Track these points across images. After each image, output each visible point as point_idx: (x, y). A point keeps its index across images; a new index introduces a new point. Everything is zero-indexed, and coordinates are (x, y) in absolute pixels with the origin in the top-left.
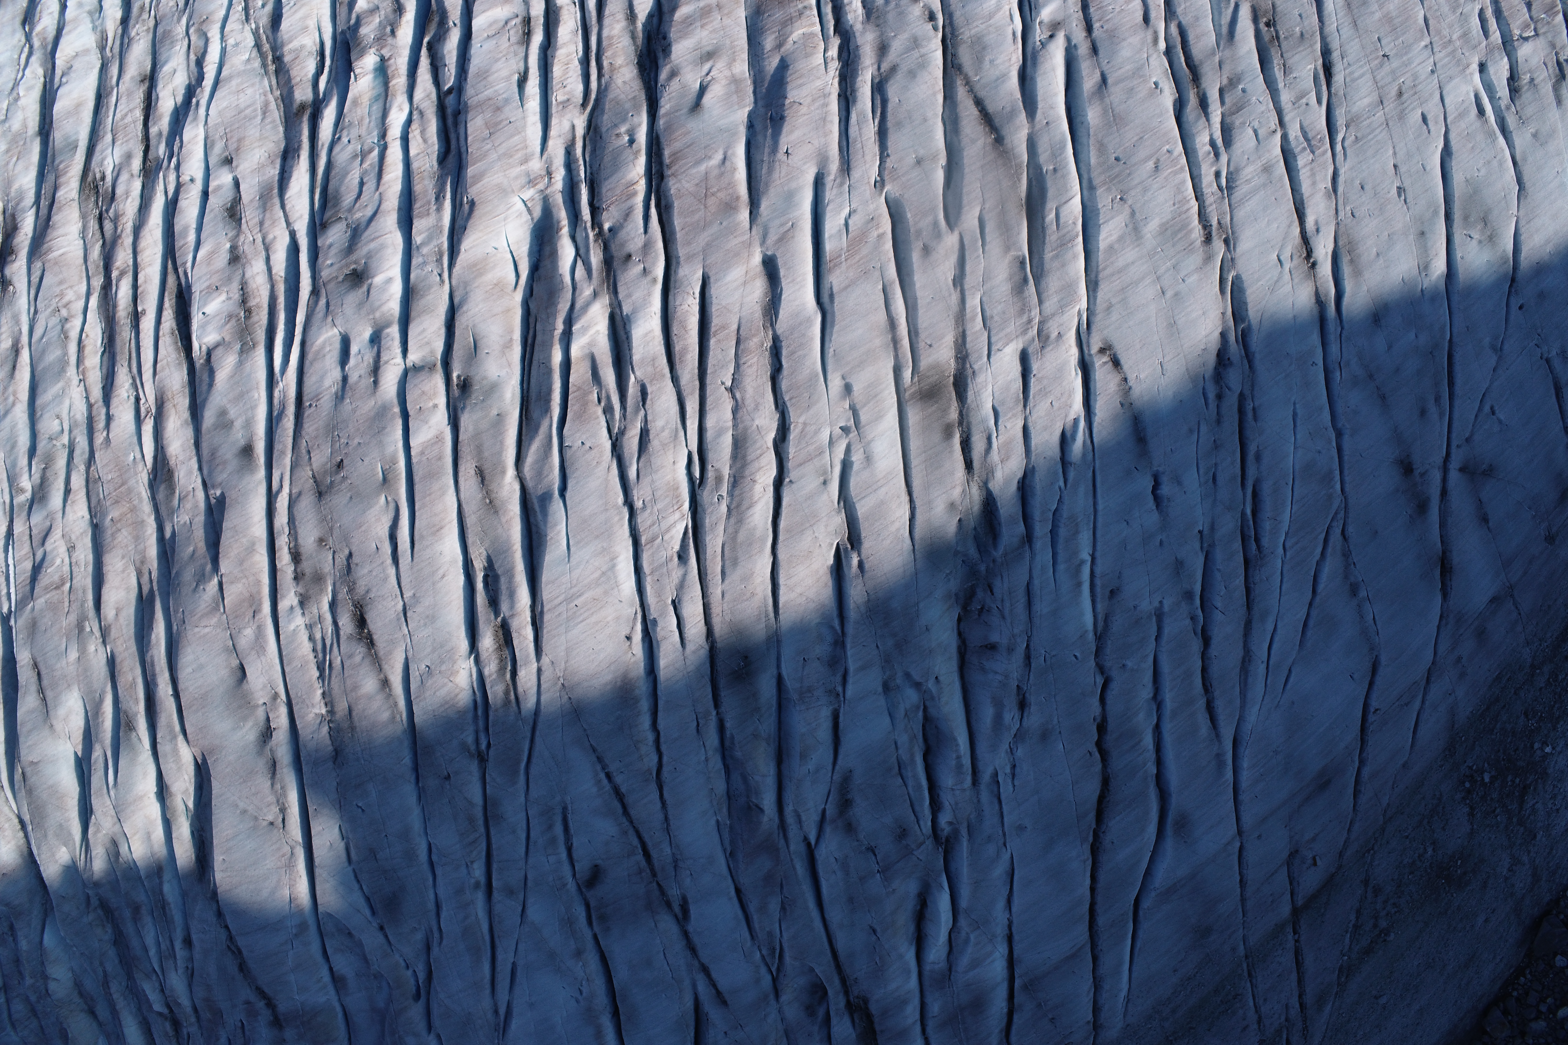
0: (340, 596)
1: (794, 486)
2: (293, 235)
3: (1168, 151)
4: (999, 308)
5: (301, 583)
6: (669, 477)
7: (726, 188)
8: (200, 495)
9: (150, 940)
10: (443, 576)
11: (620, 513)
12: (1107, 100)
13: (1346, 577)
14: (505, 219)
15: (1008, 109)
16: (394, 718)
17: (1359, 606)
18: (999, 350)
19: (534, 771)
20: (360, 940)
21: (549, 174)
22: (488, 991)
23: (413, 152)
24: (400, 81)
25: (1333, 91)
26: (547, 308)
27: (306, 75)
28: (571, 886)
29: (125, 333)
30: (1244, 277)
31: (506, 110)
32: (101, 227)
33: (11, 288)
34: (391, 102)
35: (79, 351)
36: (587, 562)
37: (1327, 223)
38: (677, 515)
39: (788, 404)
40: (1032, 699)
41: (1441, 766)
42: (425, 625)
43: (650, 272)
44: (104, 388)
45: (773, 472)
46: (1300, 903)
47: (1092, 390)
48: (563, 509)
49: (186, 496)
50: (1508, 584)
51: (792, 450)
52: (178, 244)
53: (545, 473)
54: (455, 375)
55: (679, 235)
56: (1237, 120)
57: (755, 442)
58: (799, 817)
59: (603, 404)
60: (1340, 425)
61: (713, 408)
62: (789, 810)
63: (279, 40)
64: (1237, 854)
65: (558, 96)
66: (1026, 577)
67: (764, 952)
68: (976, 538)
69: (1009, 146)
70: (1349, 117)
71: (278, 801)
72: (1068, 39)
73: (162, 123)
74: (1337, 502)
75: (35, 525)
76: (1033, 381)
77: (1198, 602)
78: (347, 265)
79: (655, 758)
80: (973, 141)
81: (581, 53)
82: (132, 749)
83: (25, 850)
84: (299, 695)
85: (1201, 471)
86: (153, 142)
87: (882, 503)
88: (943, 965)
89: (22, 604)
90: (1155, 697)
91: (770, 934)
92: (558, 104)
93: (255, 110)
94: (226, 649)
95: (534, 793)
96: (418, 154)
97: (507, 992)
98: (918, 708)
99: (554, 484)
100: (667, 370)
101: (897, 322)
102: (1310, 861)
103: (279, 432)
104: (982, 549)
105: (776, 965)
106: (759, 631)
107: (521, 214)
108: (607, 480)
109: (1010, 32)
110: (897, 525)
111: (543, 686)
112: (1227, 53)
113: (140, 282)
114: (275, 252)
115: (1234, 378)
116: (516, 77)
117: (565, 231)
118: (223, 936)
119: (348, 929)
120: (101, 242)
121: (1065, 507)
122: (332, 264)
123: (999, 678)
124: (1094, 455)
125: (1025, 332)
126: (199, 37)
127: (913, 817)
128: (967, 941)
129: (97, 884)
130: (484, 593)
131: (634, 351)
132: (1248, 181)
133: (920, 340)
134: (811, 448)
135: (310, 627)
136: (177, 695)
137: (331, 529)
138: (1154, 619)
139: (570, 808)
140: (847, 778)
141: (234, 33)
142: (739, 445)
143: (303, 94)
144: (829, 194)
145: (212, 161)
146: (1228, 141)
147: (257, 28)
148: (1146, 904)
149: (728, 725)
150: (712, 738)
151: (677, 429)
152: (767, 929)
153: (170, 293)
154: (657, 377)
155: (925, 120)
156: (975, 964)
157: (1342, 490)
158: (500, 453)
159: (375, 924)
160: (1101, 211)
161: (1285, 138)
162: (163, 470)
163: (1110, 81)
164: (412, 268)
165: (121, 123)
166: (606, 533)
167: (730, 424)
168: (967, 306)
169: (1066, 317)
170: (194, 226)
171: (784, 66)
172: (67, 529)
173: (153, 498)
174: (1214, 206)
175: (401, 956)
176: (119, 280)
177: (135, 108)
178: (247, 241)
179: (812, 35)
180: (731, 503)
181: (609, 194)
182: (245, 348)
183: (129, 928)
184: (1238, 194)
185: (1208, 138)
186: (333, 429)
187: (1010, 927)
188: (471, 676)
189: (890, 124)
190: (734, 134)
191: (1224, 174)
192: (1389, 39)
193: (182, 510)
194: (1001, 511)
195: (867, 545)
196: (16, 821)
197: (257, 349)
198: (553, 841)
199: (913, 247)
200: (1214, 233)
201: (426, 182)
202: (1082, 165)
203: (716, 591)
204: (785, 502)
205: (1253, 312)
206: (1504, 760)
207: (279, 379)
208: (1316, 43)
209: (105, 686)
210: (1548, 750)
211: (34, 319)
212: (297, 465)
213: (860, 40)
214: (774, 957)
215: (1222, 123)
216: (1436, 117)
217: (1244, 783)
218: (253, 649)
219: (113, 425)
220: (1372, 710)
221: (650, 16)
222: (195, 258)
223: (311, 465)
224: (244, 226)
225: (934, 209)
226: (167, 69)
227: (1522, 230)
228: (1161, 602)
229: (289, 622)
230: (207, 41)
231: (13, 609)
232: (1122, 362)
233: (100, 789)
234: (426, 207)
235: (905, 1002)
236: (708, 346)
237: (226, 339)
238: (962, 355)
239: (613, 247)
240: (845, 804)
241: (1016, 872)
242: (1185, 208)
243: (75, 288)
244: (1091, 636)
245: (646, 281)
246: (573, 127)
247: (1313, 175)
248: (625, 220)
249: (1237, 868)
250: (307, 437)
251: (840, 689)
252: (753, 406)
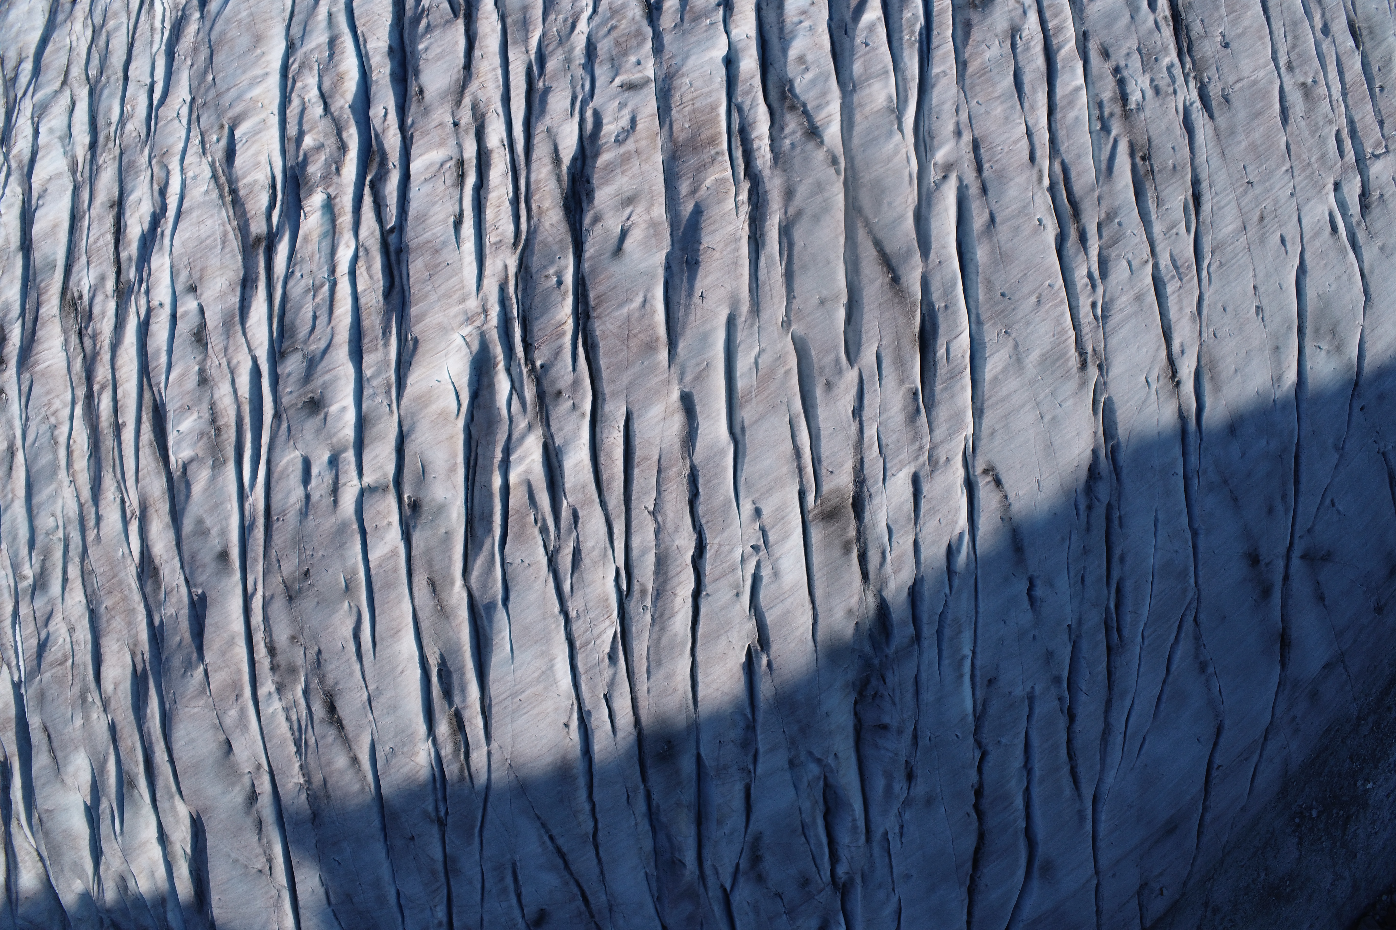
0: (312, 686)
1: (710, 598)
2: (255, 360)
3: (1049, 285)
4: (894, 436)
5: (277, 673)
6: (599, 590)
7: (646, 330)
8: (184, 590)
10: (402, 672)
12: (995, 239)
13: (1197, 657)
14: (446, 355)
15: (904, 250)
17: (1207, 681)
18: (893, 475)
19: (486, 835)
21: (485, 311)
23: (360, 288)
24: (346, 219)
25: (1201, 219)
26: (486, 435)
27: (260, 208)
28: (521, 925)
29: (108, 442)
30: (1115, 399)
31: (444, 252)
32: (82, 343)
34: (338, 239)
35: (68, 454)
36: (529, 663)
37: (1191, 345)
38: (607, 623)
39: (705, 526)
40: (918, 772)
41: (1275, 807)
42: (388, 713)
43: (579, 408)
44: (92, 488)
45: (692, 585)
46: (1148, 925)
47: (976, 506)
48: (506, 617)
49: (171, 591)
50: (1339, 652)
51: (709, 567)
52: (151, 365)
53: (490, 585)
54: (406, 496)
55: (605, 374)
56: (1113, 253)
57: (675, 560)
58: (716, 870)
59: (539, 525)
60: (1196, 526)
61: (638, 530)
62: (707, 865)
63: (234, 176)
64: (1094, 890)
65: (491, 238)
66: (915, 671)
68: (871, 636)
69: (905, 285)
70: (1215, 244)
71: (265, 853)
72: (960, 179)
73: (131, 249)
74: (1191, 594)
75: (39, 609)
76: (923, 501)
77: (1065, 685)
78: (305, 394)
79: (591, 824)
80: (872, 281)
81: (511, 194)
82: (135, 804)
83: (45, 879)
84: (280, 765)
85: (1071, 575)
86: (124, 266)
87: (789, 611)
89: (31, 676)
90: (1026, 765)
92: (491, 245)
93: (215, 240)
94: (214, 726)
95: (487, 853)
96: (365, 290)
98: (819, 779)
99: (497, 595)
100: (596, 496)
101: (802, 452)
102: (1157, 892)
103: (250, 542)
104: (876, 645)
106: (681, 720)
107: (461, 349)
108: (544, 593)
109: (907, 174)
110: (801, 630)
111: (493, 767)
112: (1106, 188)
113: (119, 397)
114: (239, 376)
115: (1103, 491)
116: (452, 219)
117: (501, 366)
120: (82, 355)
121: (950, 611)
122: (291, 392)
123: (890, 754)
124: (976, 565)
125: (916, 458)
126: (161, 168)
127: (814, 869)
129: (109, 911)
130: (438, 686)
131: (566, 479)
132: (1121, 310)
133: (822, 467)
134: (725, 565)
135: (286, 710)
136: (172, 761)
137: (302, 628)
138: (1026, 701)
139: (518, 864)
140: (758, 839)
141: (193, 166)
142: (662, 562)
143: (258, 227)
144: (740, 335)
145: (179, 288)
146: (1104, 274)
147: (214, 161)
149: (655, 796)
150: (641, 806)
151: (605, 548)
153: (147, 408)
154: (587, 502)
155: (828, 262)
157: (1196, 583)
158: (449, 566)
160: (988, 345)
161: (1156, 266)
162: (149, 566)
163: (998, 220)
164: (364, 399)
165: (94, 247)
166: (545, 638)
167: (653, 544)
168: (865, 436)
169: (953, 443)
170: (165, 348)
171: (698, 211)
172: (67, 613)
173: (142, 588)
174: (1090, 334)
176: (100, 394)
177: (105, 233)
178: (214, 365)
179: (724, 180)
180: (655, 612)
181: (540, 333)
182: (217, 463)
184: (1112, 323)
185: (1086, 271)
186: (299, 541)
188: (429, 755)
189: (796, 267)
190: (653, 277)
191: (1099, 304)
192: (1253, 167)
193: (168, 604)
194: (894, 616)
195: (775, 647)
196: (35, 854)
197: (227, 465)
199: (817, 382)
200: (1089, 360)
201: (374, 318)
202: (970, 300)
203: (642, 688)
204: (703, 611)
205: (1122, 432)
206: (1330, 797)
207: (249, 493)
208: (1187, 174)
209: (108, 749)
210: (1369, 786)
211: (26, 425)
212: (268, 572)
213: (768, 186)
215: (1099, 255)
216: (1294, 238)
217: (1102, 833)
218: (237, 727)
219: (102, 524)
220: (1216, 766)
221: (574, 159)
222: (167, 378)
223: (281, 572)
224: (210, 351)
225: (836, 347)
226: (133, 198)
227: (1367, 338)
228: (1033, 687)
229: (269, 706)
230: (168, 173)
231: (24, 679)
232: (1004, 481)
233: (109, 835)
234: (374, 343)
236: (632, 474)
237: (200, 455)
238: (860, 479)
239: (545, 383)
240: (756, 859)
241: (903, 911)
242: (1064, 338)
243: (61, 397)
244: (970, 718)
245: (575, 416)
246: (506, 267)
247: (1180, 300)
248: (556, 358)
249: (1094, 900)
250: (276, 548)
251: (751, 767)
252: (673, 528)
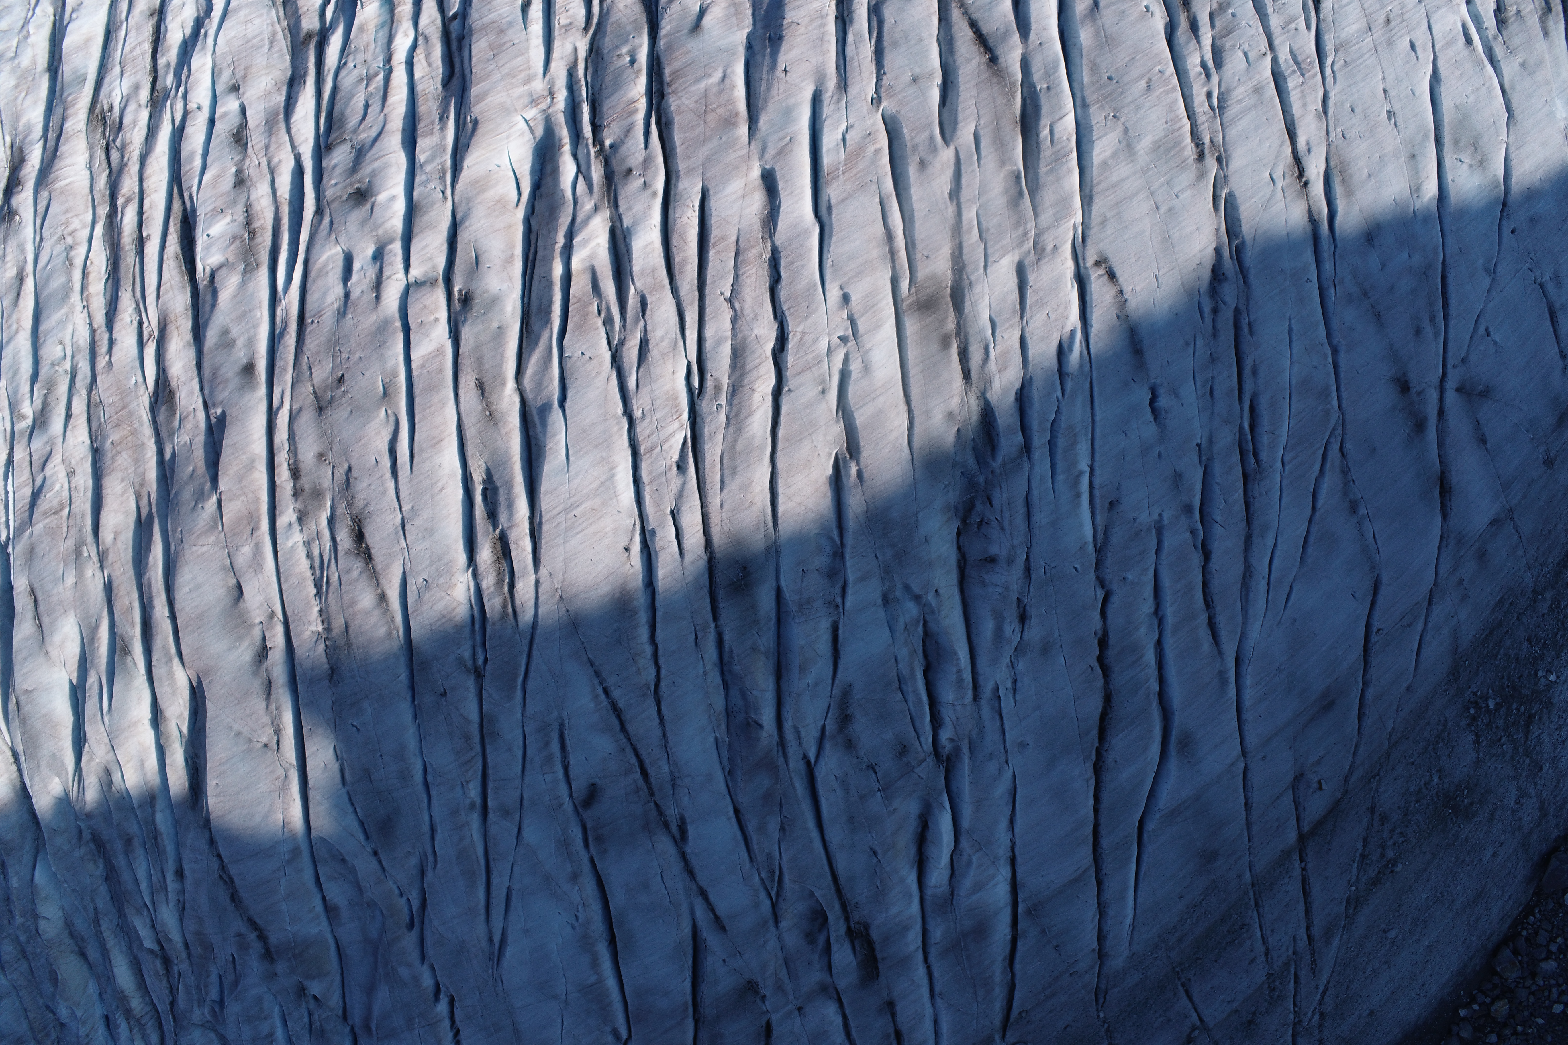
0: (339, 511)
1: (792, 394)
2: (298, 158)
3: (1160, 72)
4: (995, 220)
5: (300, 499)
6: (668, 387)
7: (725, 105)
8: (201, 415)
9: (141, 873)
10: (442, 489)
11: (619, 423)
12: (1099, 23)
13: (1345, 494)
14: (507, 138)
15: (1002, 30)
16: (390, 633)
17: (1359, 524)
18: (995, 262)
19: (530, 686)
20: (354, 866)
21: (552, 94)
22: (482, 917)
23: (417, 75)
24: (405, 9)
25: (1321, 16)
26: (548, 224)
27: (313, 5)
28: (568, 806)
29: (129, 258)
30: (1237, 194)
31: (510, 32)
32: (108, 157)
33: (17, 217)
34: (396, 29)
35: (83, 278)
36: (586, 472)
37: (1318, 144)
38: (676, 425)
39: (787, 313)
40: (1032, 611)
41: (1445, 691)
42: (424, 538)
43: (650, 186)
44: (107, 314)
45: (772, 382)
46: (1306, 829)
47: (1088, 303)
48: (562, 419)
49: (186, 417)
50: (1508, 507)
51: (791, 358)
52: (184, 170)
53: (545, 384)
54: (456, 289)
55: (679, 150)
56: (1228, 43)
57: (754, 351)
58: (798, 732)
59: (603, 315)
60: (1335, 342)
61: (712, 318)
62: (788, 726)
64: (1242, 775)
65: (560, 20)
66: (1024, 489)
67: (763, 875)
68: (974, 449)
69: (1004, 65)
70: (1338, 42)
71: (273, 722)
73: (170, 55)
74: (1334, 418)
75: (36, 451)
76: (1029, 293)
77: (1197, 515)
78: (351, 185)
79: (653, 672)
80: (968, 61)
82: (127, 672)
83: (18, 784)
84: (296, 612)
85: (1198, 384)
86: (161, 73)
87: (880, 411)
88: (945, 889)
89: (20, 530)
90: (1156, 612)
91: (769, 856)
92: (561, 27)
93: (263, 40)
94: (223, 568)
95: (530, 709)
96: (423, 77)
97: (502, 918)
98: (918, 621)
99: (553, 395)
100: (666, 282)
101: (894, 234)
102: (1315, 785)
103: (280, 351)
104: (981, 461)
105: (775, 889)
106: (758, 542)
107: (523, 133)
108: (606, 392)
110: (895, 434)
111: (541, 599)
113: (145, 208)
114: (280, 175)
115: (1229, 292)
117: (567, 148)
118: (215, 864)
119: (341, 854)
120: (107, 172)
121: (1063, 418)
122: (336, 184)
123: (999, 590)
124: (1091, 366)
125: (1020, 244)
127: (913, 733)
128: (969, 863)
129: (89, 816)
130: (482, 506)
131: (634, 262)
132: (1239, 101)
133: (917, 251)
134: (810, 357)
135: (308, 544)
136: (173, 617)
137: (331, 444)
138: (1154, 532)
139: (567, 725)
140: (847, 692)
142: (738, 355)
143: (310, 23)
144: (827, 110)
145: (220, 89)
146: (1219, 63)
148: (1150, 826)
149: (727, 637)
150: (711, 652)
151: (676, 339)
152: (766, 851)
153: (175, 218)
154: (656, 288)
155: (921, 40)
156: (978, 887)
157: (1339, 406)
158: (500, 364)
159: (368, 849)
160: (1094, 128)
161: (1275, 60)
162: (164, 391)
163: (1102, 4)
164: (415, 186)
165: (129, 55)
166: (605, 443)
167: (729, 334)
168: (964, 218)
169: (1061, 229)
170: (200, 151)
172: (67, 454)
173: (154, 421)
174: (1206, 125)
175: (395, 883)
176: (124, 207)
177: (144, 42)
178: (252, 165)
180: (730, 411)
182: (249, 268)
183: (121, 862)
184: (1229, 114)
185: (1199, 60)
186: (334, 344)
187: (1013, 849)
188: (469, 589)
189: (886, 43)
190: (733, 54)
191: (1215, 94)
193: (182, 430)
194: (999, 421)
195: (867, 453)
196: (10, 753)
197: (260, 269)
198: (549, 759)
199: (909, 161)
200: (1206, 151)
201: (431, 103)
202: (1075, 85)
203: (715, 499)
204: (784, 410)
205: (1247, 229)
206: (1508, 687)
207: (282, 297)
209: (102, 611)
210: (1552, 678)
211: (39, 247)
212: (298, 381)
214: (773, 880)
215: (1213, 45)
216: (1424, 45)
217: (1247, 702)
218: (250, 566)
219: (115, 349)
220: (1375, 630)
222: (200, 182)
223: (312, 380)
224: (250, 150)
225: (930, 125)
226: (175, 3)
227: (1512, 156)
228: (1160, 515)
229: (288, 538)
231: (11, 536)
232: (1118, 274)
233: (95, 716)
234: (430, 127)
235: (906, 928)
236: (708, 258)
237: (230, 260)
238: (959, 267)
239: (614, 162)
240: (845, 719)
241: (1018, 790)
242: (1178, 126)
243: (81, 217)
244: (1091, 548)
245: (645, 195)
246: (576, 49)
247: (1303, 96)
248: (626, 136)
249: (1241, 790)
250: (308, 353)
251: (839, 600)
252: (751, 315)
